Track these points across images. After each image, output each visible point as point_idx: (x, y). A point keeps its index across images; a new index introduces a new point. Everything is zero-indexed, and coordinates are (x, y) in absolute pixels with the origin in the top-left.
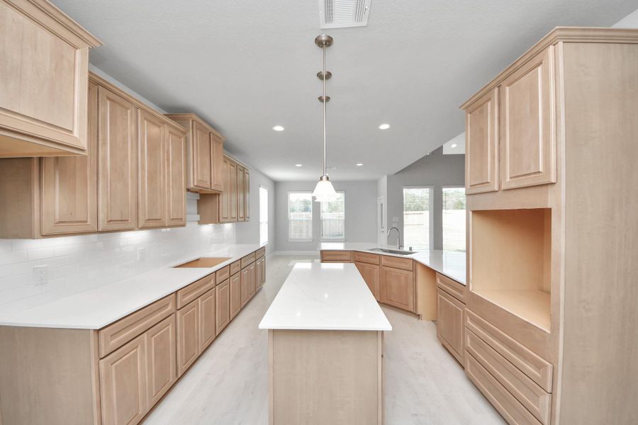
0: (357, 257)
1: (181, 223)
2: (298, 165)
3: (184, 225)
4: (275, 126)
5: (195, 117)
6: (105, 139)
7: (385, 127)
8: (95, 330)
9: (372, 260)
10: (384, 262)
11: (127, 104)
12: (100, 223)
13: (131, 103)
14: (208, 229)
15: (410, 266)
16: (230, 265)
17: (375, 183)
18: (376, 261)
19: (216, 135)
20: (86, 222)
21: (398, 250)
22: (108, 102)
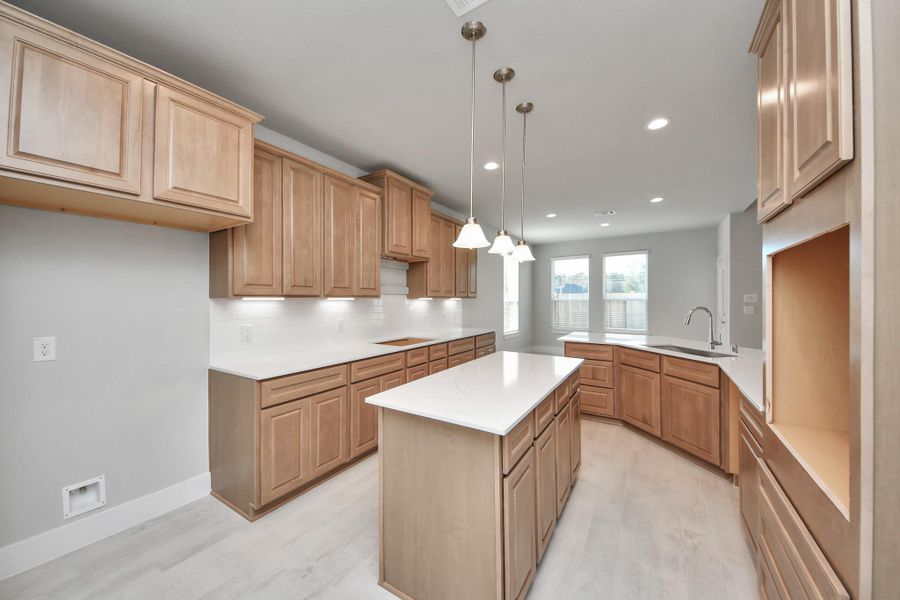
0: (624, 357)
1: (373, 293)
2: (550, 216)
3: (378, 296)
4: (486, 163)
5: (389, 173)
6: (289, 208)
7: (658, 124)
8: (258, 381)
9: (646, 363)
10: (667, 367)
11: (312, 172)
12: (285, 289)
13: (317, 170)
14: (421, 305)
15: (713, 379)
16: (429, 346)
17: (712, 231)
18: (655, 365)
19: (420, 191)
20: (271, 285)
21: (711, 350)
22: (292, 172)
